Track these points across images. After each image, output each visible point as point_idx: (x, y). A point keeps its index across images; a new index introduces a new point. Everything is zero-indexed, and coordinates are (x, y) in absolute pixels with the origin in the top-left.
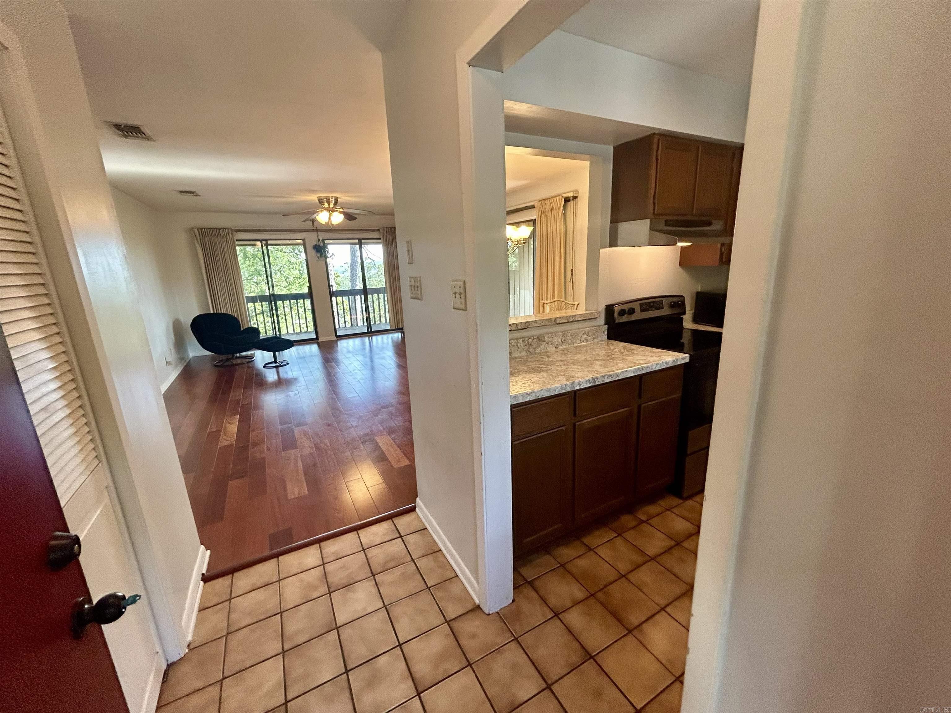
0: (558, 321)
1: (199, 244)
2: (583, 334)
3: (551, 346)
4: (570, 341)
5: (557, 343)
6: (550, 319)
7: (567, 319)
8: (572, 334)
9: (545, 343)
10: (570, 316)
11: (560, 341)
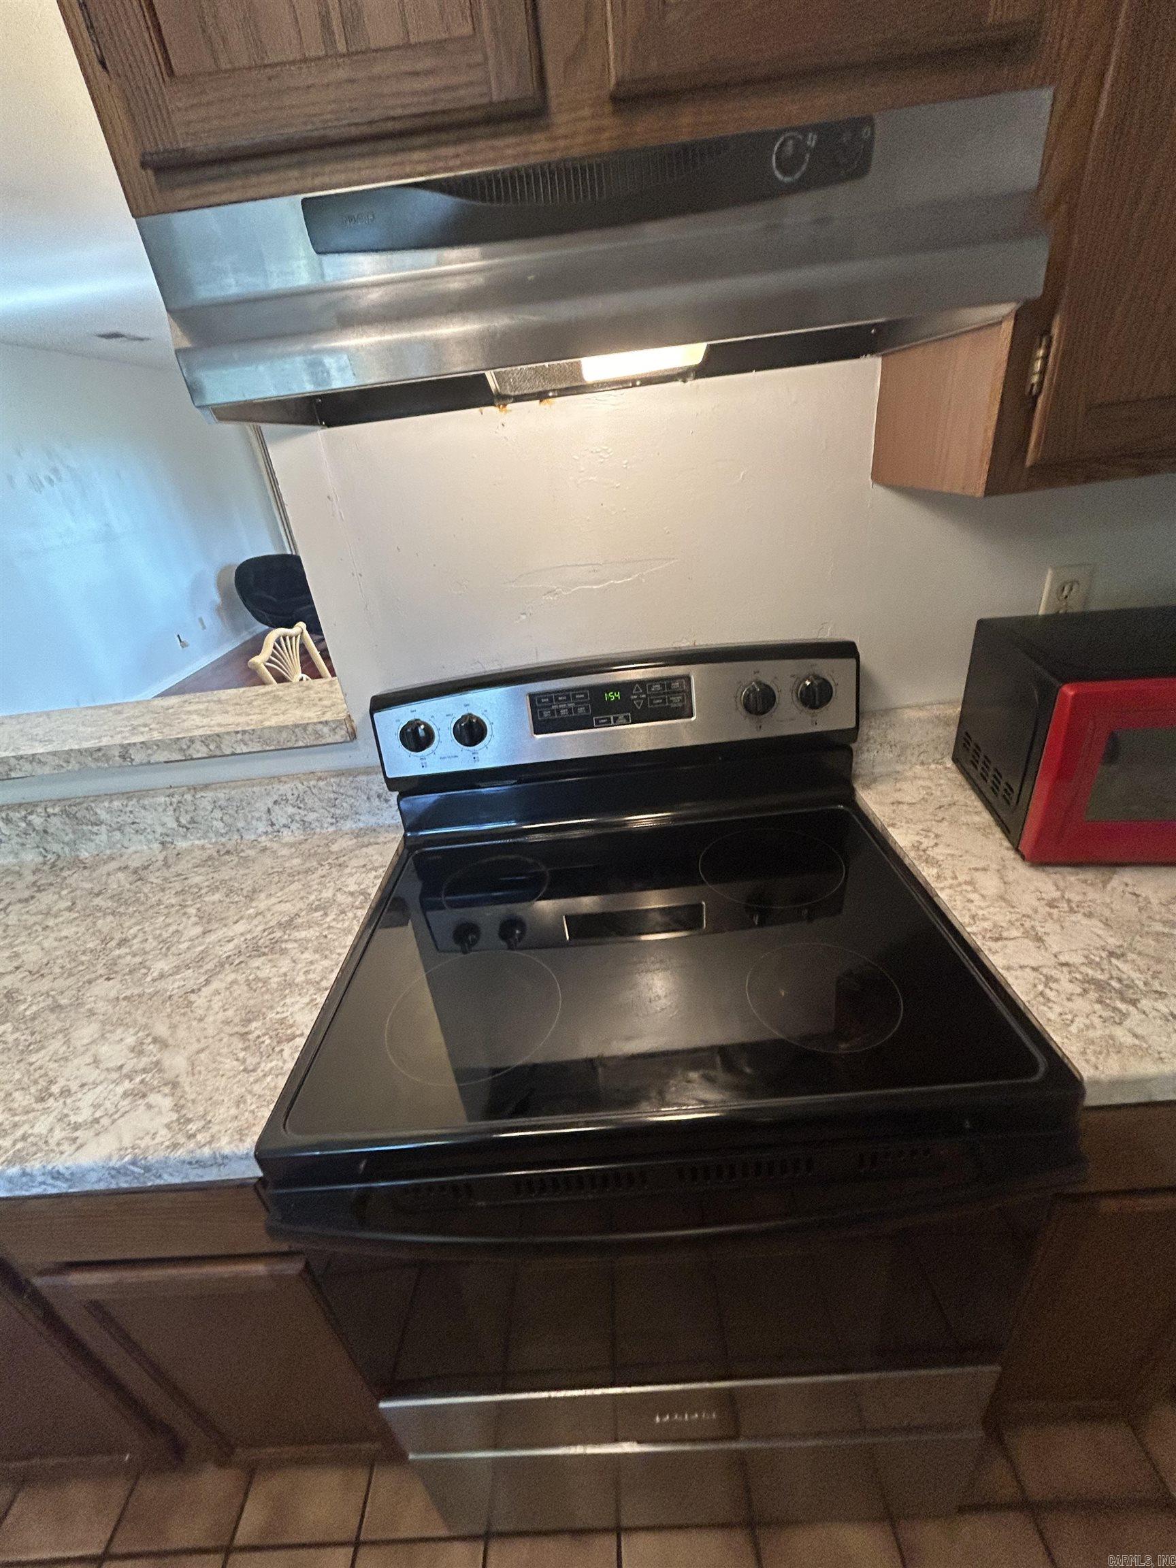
0: (138, 757)
2: (275, 802)
3: (135, 838)
4: (219, 825)
5: (159, 830)
6: (99, 750)
7: (181, 750)
8: (222, 803)
9: (103, 828)
10: (192, 740)
11: (172, 824)
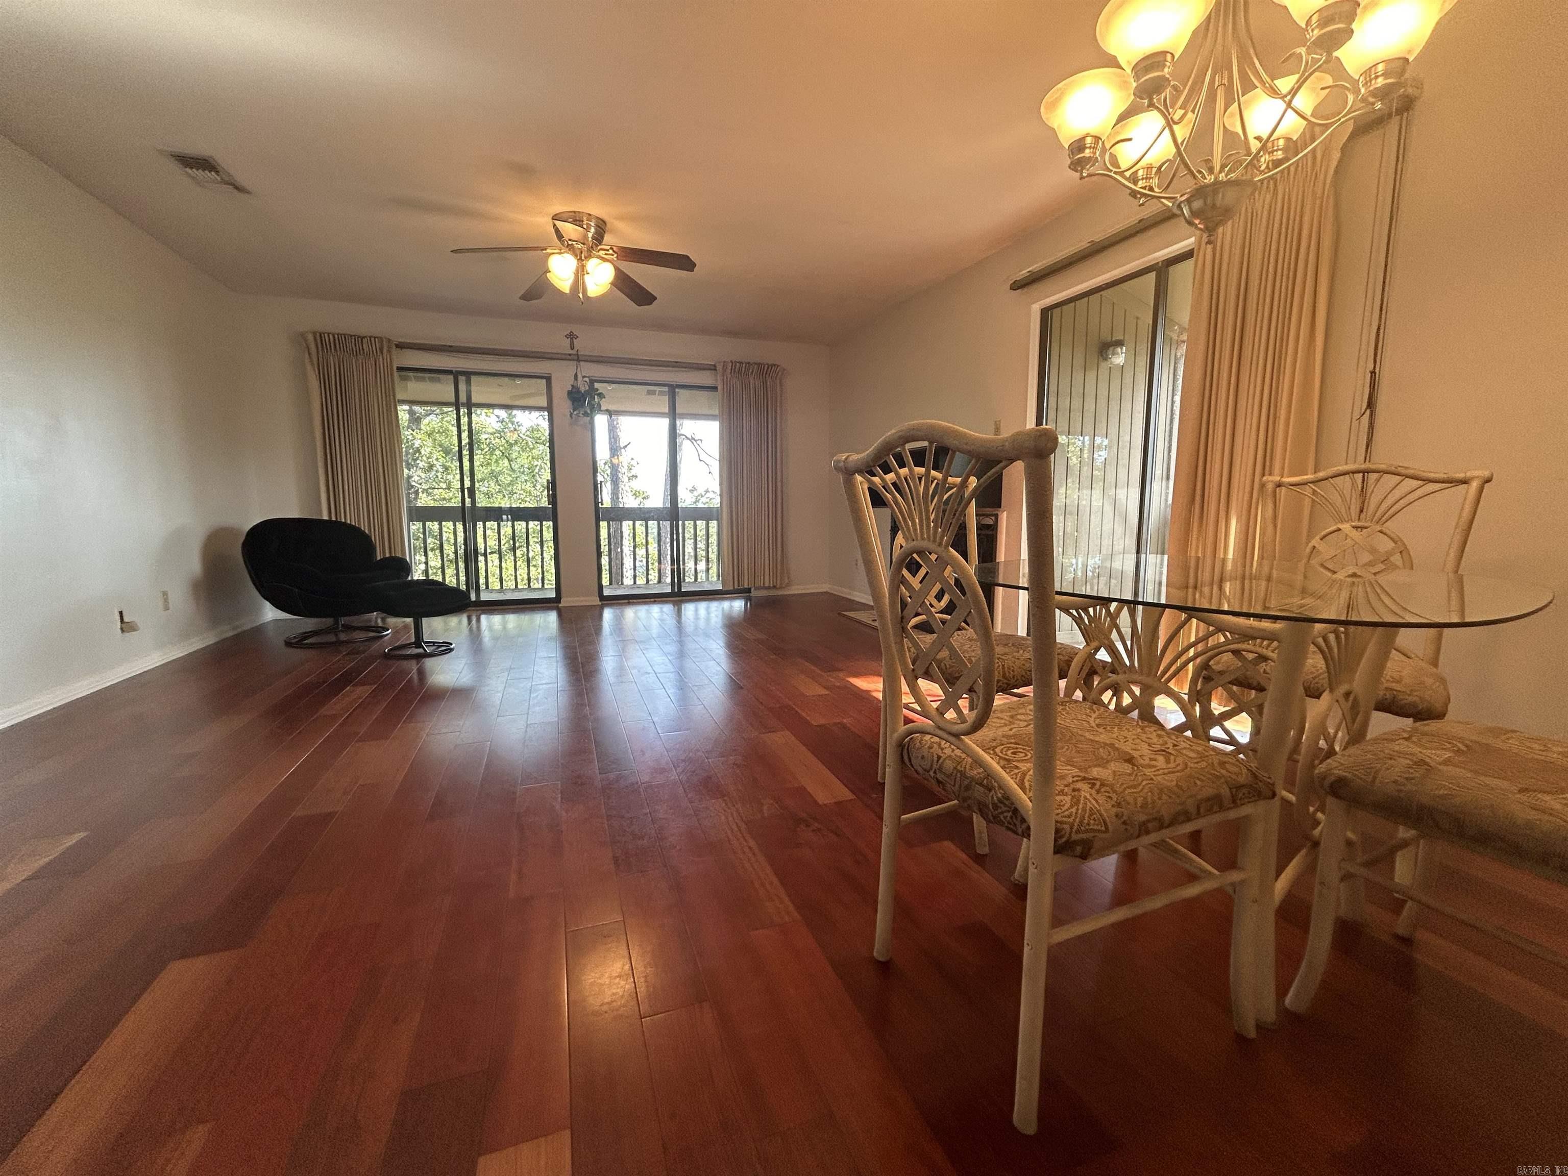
1: (312, 364)
